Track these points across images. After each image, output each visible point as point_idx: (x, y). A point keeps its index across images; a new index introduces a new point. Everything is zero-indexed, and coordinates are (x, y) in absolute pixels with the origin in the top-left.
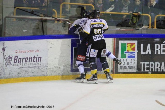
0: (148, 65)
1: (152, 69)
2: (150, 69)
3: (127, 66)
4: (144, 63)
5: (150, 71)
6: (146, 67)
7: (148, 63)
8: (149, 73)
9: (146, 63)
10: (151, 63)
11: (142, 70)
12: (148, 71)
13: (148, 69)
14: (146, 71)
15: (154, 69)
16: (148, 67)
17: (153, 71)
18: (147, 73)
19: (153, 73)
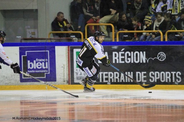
0: (106, 75)
1: (111, 80)
3: (84, 76)
4: (102, 73)
5: (109, 81)
6: (104, 77)
7: (107, 73)
8: (108, 83)
9: (104, 73)
10: (109, 73)
11: (101, 81)
12: (107, 81)
13: (107, 79)
14: (104, 81)
15: (113, 79)
16: (107, 77)
17: (113, 81)
18: (106, 83)
19: (112, 83)
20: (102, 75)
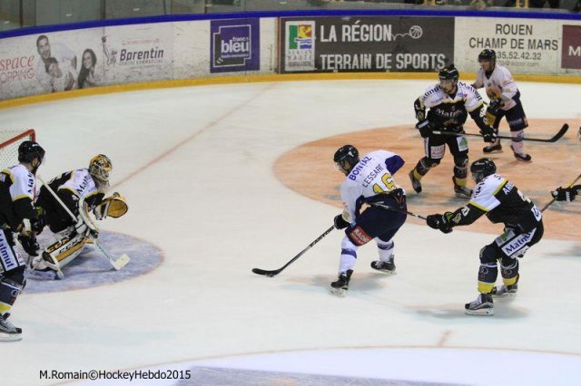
0: (332, 59)
1: (339, 66)
3: (299, 61)
4: (326, 56)
5: (336, 67)
6: (329, 62)
7: (333, 56)
8: (334, 71)
9: (329, 56)
10: (337, 56)
11: (323, 68)
12: (332, 68)
13: (332, 65)
14: (329, 68)
15: (341, 65)
16: (332, 62)
17: (341, 68)
18: (331, 71)
19: (340, 71)
20: (326, 58)
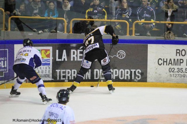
1: (68, 77)
2: (67, 77)
3: (42, 74)
4: (60, 70)
5: (67, 79)
6: (62, 75)
7: (64, 70)
8: (65, 81)
9: (62, 71)
10: (67, 71)
11: (58, 79)
12: (64, 79)
13: (64, 77)
14: (62, 79)
15: (70, 77)
16: (64, 74)
17: (70, 79)
18: (63, 81)
19: (69, 81)
20: (60, 72)
